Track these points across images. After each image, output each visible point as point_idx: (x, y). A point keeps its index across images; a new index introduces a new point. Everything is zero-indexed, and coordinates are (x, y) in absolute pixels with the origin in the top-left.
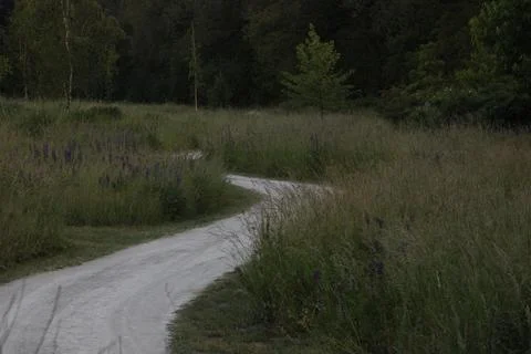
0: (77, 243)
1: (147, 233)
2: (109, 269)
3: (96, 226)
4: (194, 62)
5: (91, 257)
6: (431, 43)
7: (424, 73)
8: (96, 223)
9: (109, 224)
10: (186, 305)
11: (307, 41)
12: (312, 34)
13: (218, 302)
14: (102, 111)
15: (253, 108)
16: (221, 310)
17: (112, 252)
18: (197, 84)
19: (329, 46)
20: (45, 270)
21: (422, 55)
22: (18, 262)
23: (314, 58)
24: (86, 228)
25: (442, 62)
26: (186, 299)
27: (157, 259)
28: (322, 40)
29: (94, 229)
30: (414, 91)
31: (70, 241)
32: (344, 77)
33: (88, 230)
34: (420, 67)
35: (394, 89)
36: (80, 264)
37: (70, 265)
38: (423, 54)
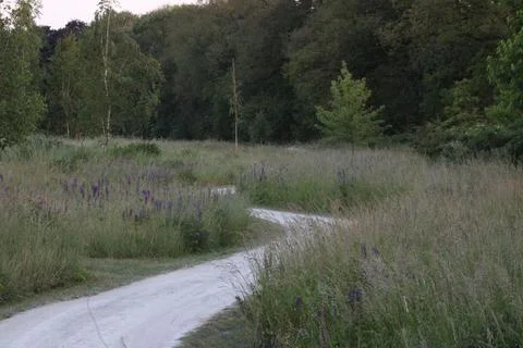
0: (97, 274)
1: (167, 265)
2: (123, 298)
3: (119, 258)
4: (235, 99)
5: (108, 288)
6: (465, 80)
7: (459, 109)
8: (118, 256)
9: (130, 256)
10: (191, 333)
11: (339, 78)
12: (344, 71)
13: (222, 330)
14: (139, 148)
15: (292, 145)
16: (224, 337)
17: (129, 283)
18: (238, 121)
19: (361, 84)
20: (62, 300)
21: (456, 91)
22: (36, 292)
23: (346, 95)
24: (108, 260)
25: (477, 99)
26: (192, 326)
27: (171, 290)
28: (355, 77)
29: (116, 261)
30: (448, 127)
31: (89, 272)
32: (374, 114)
33: (110, 262)
34: (455, 103)
35: (429, 125)
36: (95, 294)
37: (86, 295)
38: (458, 91)
